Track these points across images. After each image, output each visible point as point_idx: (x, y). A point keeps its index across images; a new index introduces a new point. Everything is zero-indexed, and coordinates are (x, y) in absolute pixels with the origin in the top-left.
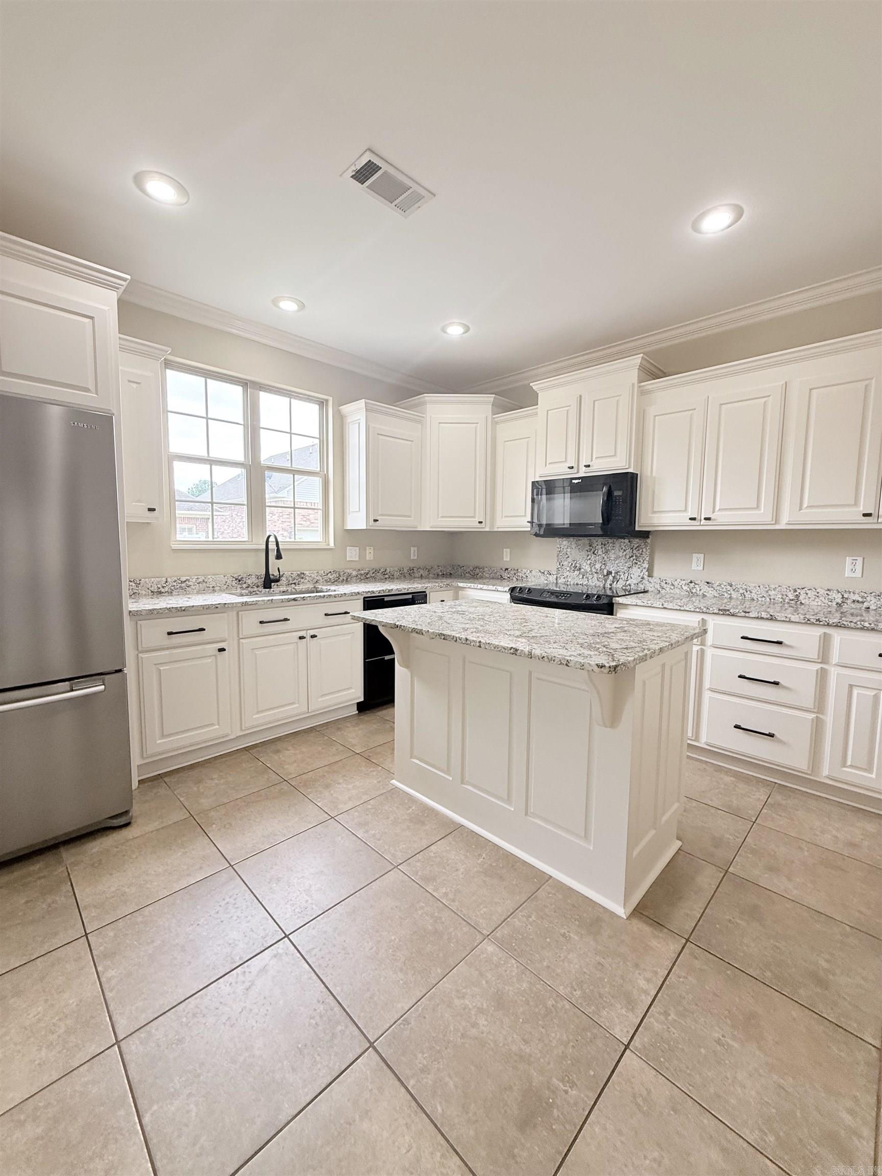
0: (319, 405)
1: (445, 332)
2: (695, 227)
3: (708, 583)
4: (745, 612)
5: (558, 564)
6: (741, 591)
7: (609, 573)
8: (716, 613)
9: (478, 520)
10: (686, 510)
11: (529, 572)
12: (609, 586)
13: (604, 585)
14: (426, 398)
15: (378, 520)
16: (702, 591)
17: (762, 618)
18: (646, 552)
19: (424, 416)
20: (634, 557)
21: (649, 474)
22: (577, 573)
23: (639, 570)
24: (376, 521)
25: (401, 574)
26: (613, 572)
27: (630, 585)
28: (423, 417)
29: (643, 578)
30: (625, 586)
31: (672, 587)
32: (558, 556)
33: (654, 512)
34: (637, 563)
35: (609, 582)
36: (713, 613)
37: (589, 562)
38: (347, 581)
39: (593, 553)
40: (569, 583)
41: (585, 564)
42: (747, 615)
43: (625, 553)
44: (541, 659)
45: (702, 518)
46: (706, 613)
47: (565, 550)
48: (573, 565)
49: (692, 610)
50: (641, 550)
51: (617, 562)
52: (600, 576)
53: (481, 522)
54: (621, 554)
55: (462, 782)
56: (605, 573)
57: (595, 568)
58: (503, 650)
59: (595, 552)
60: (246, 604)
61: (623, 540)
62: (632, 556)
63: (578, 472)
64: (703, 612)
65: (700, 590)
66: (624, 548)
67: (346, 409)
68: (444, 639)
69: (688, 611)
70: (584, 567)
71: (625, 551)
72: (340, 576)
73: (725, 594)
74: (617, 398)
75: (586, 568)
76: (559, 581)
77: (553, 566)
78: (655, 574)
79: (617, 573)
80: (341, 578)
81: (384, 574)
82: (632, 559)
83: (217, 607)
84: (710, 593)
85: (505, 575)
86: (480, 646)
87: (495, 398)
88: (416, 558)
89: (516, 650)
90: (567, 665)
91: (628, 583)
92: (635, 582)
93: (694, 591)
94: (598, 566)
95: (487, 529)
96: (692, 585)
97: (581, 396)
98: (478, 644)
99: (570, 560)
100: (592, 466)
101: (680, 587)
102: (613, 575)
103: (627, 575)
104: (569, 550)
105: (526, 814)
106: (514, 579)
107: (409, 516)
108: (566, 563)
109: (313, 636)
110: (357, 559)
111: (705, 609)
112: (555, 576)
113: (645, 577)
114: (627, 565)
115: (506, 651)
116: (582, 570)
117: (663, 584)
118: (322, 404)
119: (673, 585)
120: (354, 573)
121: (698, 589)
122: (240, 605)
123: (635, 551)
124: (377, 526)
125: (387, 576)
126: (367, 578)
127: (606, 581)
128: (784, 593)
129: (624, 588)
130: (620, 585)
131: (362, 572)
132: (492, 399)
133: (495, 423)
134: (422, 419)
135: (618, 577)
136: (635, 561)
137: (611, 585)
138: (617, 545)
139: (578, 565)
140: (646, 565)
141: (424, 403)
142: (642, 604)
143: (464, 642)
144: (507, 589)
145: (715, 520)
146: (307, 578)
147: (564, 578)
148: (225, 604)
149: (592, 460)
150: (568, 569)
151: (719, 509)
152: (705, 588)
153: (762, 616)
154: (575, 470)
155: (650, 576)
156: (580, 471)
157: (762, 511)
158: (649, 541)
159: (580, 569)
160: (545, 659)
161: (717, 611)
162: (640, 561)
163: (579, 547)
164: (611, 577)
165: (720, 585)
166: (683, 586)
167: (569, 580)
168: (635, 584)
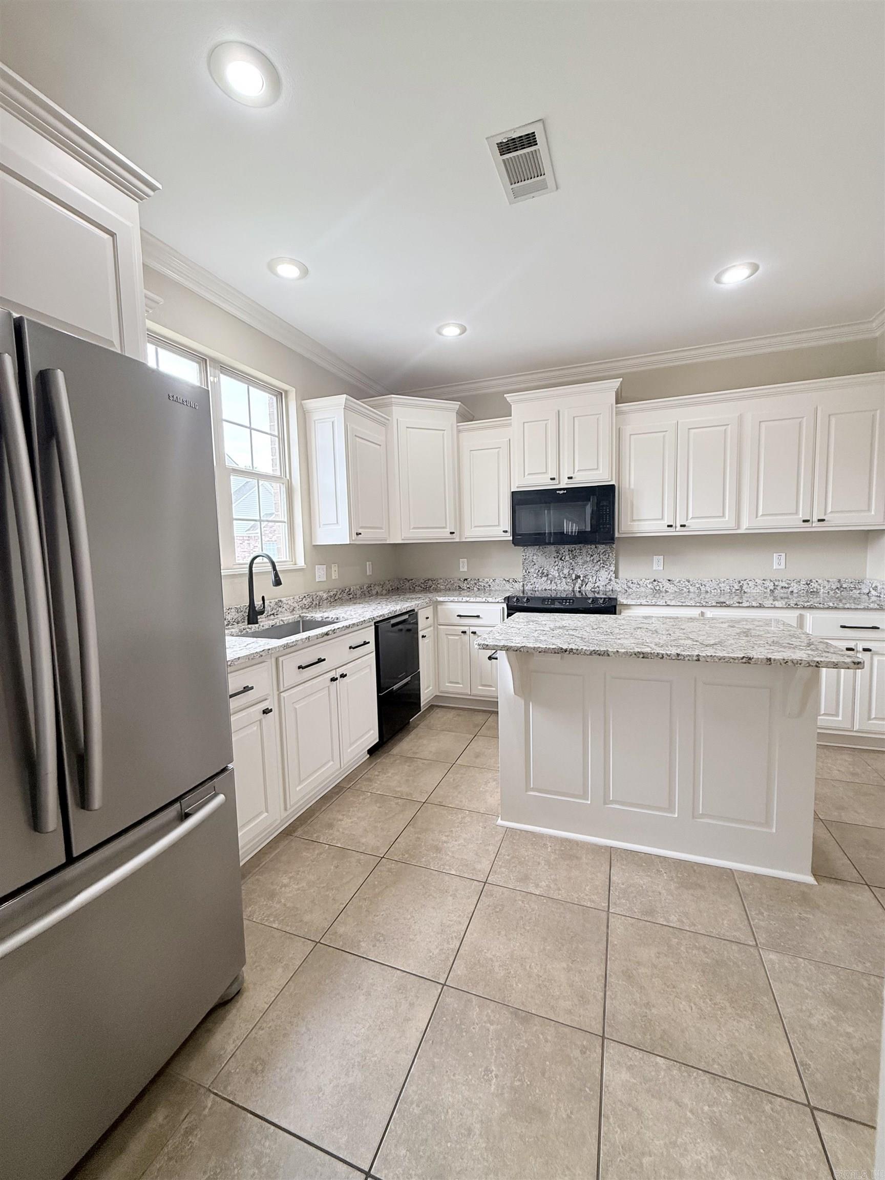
0: (276, 396)
1: (440, 334)
2: (718, 280)
3: (669, 580)
4: (739, 603)
5: (524, 571)
6: (697, 586)
7: (578, 577)
8: (714, 606)
9: (448, 530)
10: (662, 519)
11: (492, 580)
12: (578, 590)
13: (574, 588)
14: (393, 400)
15: (360, 534)
16: (664, 588)
17: (753, 607)
18: (613, 556)
19: (389, 418)
20: (601, 562)
21: (627, 486)
22: (544, 579)
23: (607, 573)
24: (358, 534)
25: (362, 592)
26: (582, 576)
27: (598, 587)
28: (388, 420)
29: (610, 580)
30: (594, 588)
31: (638, 586)
32: (523, 563)
33: (633, 521)
34: (604, 567)
35: (577, 585)
36: (712, 606)
37: (556, 568)
38: (319, 606)
39: (561, 559)
40: (536, 589)
41: (552, 570)
42: (741, 605)
43: (592, 558)
44: (784, 665)
45: (678, 525)
46: (706, 606)
47: (531, 558)
48: (540, 572)
49: (693, 605)
50: (607, 555)
51: (584, 567)
52: (569, 581)
53: (452, 533)
54: (588, 559)
55: (605, 803)
56: (574, 577)
57: (563, 573)
58: (731, 660)
59: (563, 559)
60: (286, 646)
61: (589, 547)
62: (599, 561)
63: (559, 483)
64: (703, 606)
65: (663, 587)
66: (591, 553)
67: (311, 404)
68: (643, 658)
69: (689, 606)
70: (552, 573)
71: (592, 556)
72: (313, 600)
73: (684, 589)
74: (598, 416)
75: (554, 573)
76: (526, 588)
77: (519, 574)
78: (621, 575)
79: (585, 577)
80: (314, 603)
81: (349, 594)
82: (599, 563)
83: (261, 656)
84: (672, 589)
85: (465, 586)
86: (698, 660)
87: (460, 406)
88: (371, 573)
89: (750, 659)
90: (817, 666)
91: (596, 585)
92: (604, 584)
93: (658, 588)
94: (566, 571)
95: (457, 540)
96: (655, 583)
97: (559, 412)
98: (695, 658)
99: (536, 567)
100: (575, 478)
101: (645, 586)
102: (582, 579)
103: (595, 578)
104: (535, 557)
105: (693, 817)
106: (475, 589)
107: (381, 528)
108: (532, 570)
109: (343, 676)
110: (325, 580)
111: (704, 603)
112: (521, 583)
113: (613, 578)
114: (594, 569)
115: (737, 661)
116: (550, 576)
117: (629, 584)
118: (280, 395)
119: (639, 584)
120: (325, 596)
121: (661, 586)
122: (282, 649)
123: (601, 556)
124: (360, 541)
125: (351, 596)
126: (336, 600)
127: (575, 585)
128: (732, 585)
129: (593, 590)
130: (589, 587)
131: (332, 593)
132: (458, 407)
133: (459, 431)
134: (387, 422)
135: (587, 580)
136: (602, 565)
137: (580, 588)
138: (584, 551)
139: (546, 572)
140: (613, 568)
141: (390, 404)
142: (646, 603)
143: (674, 658)
144: (501, 599)
145: (688, 526)
146: (284, 606)
147: (531, 585)
148: (269, 649)
149: (574, 473)
150: (535, 575)
151: (692, 518)
152: (667, 585)
153: (753, 605)
154: (556, 482)
155: (616, 577)
156: (561, 483)
157: (727, 519)
158: (614, 546)
159: (548, 575)
160: (790, 663)
161: (714, 604)
162: (607, 565)
163: (545, 554)
164: (579, 581)
165: (679, 582)
166: (648, 585)
167: (537, 586)
168: (603, 586)
